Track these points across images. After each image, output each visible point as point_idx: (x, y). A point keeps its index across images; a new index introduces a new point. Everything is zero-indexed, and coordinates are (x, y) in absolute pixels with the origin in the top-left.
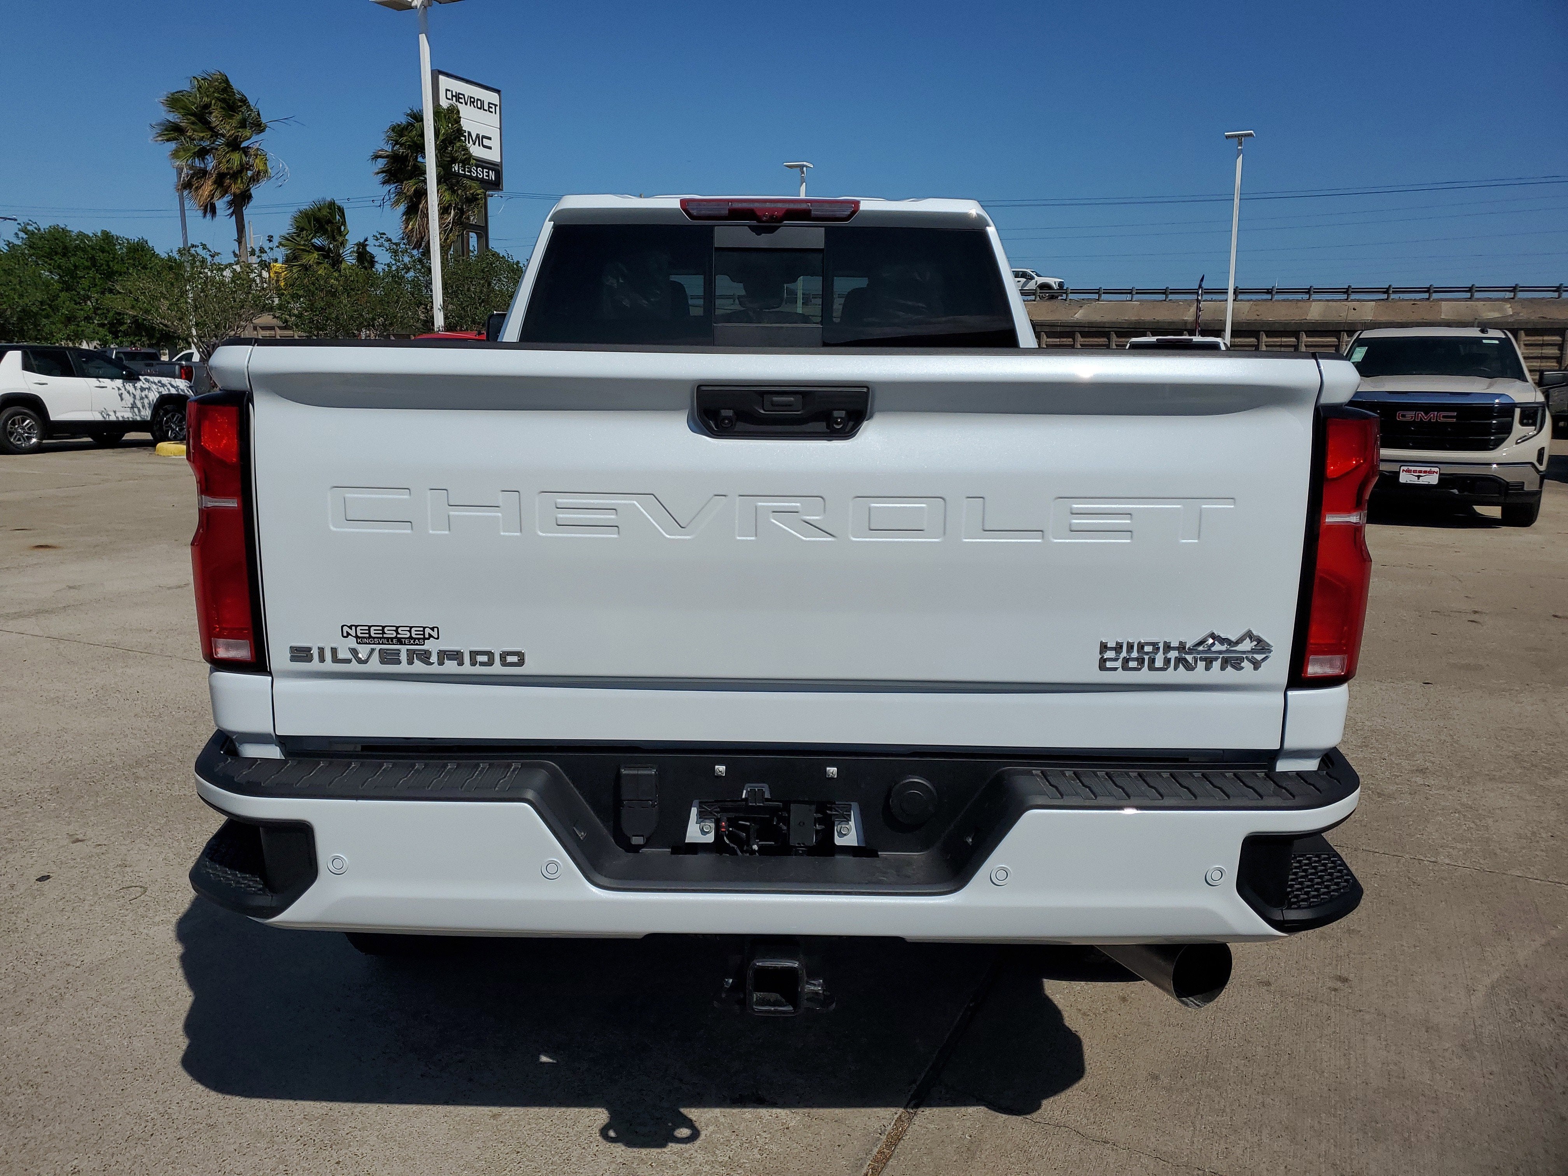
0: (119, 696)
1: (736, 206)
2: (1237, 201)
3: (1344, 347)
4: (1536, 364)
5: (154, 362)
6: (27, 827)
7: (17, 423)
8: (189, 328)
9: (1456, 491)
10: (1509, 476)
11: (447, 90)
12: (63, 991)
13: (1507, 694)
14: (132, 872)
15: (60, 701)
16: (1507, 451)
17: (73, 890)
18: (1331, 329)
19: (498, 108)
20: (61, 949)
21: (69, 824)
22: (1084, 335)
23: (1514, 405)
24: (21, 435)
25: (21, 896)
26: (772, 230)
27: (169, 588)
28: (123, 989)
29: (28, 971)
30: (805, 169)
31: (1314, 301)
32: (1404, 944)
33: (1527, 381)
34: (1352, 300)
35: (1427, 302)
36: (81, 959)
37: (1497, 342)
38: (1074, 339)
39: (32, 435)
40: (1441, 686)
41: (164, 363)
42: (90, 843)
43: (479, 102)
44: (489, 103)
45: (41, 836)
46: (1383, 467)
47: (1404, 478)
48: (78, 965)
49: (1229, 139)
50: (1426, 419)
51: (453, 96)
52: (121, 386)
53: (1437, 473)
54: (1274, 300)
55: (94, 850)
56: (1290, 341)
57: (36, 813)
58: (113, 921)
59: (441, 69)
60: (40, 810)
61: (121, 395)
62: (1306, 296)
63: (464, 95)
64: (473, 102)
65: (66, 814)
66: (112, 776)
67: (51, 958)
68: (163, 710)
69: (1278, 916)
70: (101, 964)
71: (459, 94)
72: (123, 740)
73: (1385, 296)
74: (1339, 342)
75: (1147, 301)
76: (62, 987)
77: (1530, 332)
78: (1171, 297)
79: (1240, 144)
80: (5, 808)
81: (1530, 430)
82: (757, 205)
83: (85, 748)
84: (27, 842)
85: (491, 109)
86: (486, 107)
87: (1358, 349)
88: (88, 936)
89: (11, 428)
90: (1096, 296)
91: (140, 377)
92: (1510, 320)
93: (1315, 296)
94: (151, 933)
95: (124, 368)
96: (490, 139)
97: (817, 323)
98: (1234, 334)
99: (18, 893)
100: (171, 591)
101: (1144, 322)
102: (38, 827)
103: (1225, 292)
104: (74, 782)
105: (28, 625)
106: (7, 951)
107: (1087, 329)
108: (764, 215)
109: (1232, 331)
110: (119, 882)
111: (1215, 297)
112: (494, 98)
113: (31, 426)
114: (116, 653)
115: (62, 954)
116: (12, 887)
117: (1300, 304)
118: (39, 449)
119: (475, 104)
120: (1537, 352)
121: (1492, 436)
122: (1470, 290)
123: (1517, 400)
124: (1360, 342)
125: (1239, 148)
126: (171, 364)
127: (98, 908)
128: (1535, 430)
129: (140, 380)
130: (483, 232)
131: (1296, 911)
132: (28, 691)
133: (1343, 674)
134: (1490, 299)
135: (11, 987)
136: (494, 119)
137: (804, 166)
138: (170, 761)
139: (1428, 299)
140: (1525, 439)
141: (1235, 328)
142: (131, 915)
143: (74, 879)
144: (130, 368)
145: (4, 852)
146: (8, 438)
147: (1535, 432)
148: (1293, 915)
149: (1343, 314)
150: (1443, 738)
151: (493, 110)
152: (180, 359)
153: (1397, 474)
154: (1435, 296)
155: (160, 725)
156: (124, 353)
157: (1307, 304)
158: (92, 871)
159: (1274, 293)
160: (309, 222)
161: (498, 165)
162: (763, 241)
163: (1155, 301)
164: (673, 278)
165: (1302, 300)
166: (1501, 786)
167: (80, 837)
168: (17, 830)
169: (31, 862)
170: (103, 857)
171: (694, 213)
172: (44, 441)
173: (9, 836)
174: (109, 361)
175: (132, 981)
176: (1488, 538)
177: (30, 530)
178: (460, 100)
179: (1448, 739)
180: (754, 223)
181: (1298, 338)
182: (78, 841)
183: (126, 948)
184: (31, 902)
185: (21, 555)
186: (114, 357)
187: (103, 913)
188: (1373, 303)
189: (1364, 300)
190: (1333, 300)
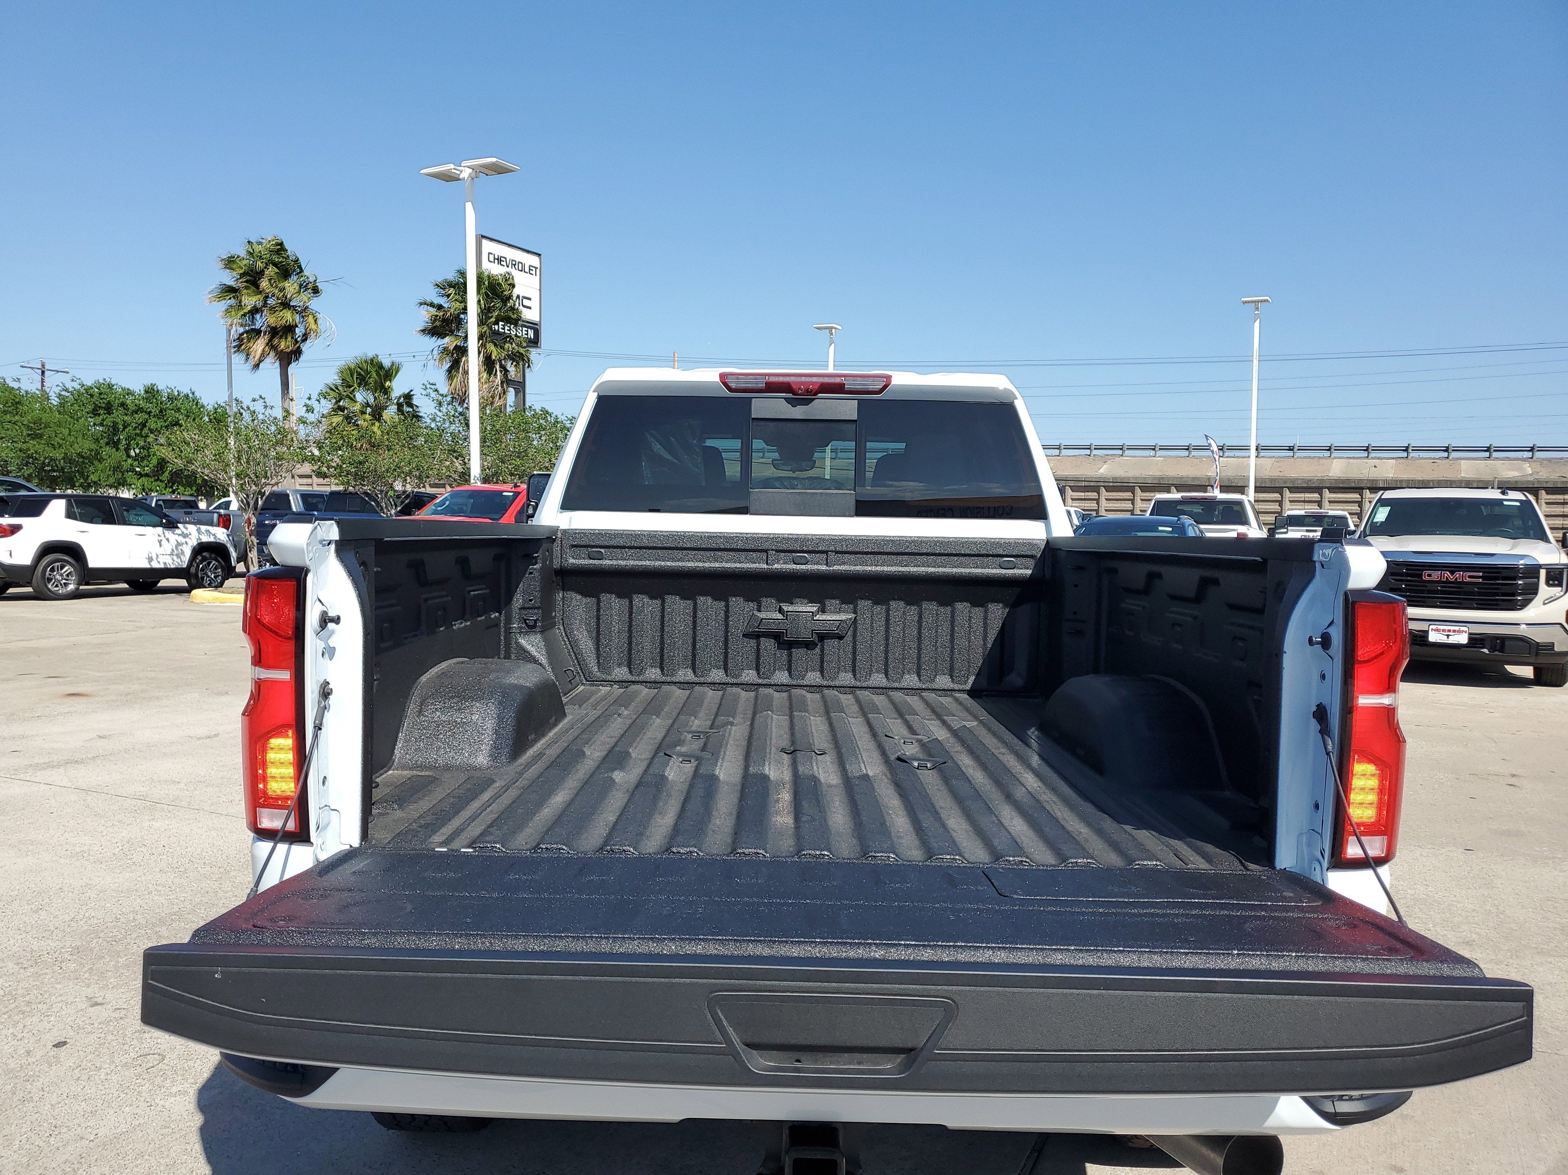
0: (145, 851)
1: (772, 379)
2: (1256, 363)
3: (1367, 504)
4: (1558, 522)
5: (193, 510)
6: (46, 989)
7: (56, 569)
8: (230, 478)
9: (1486, 651)
10: (1539, 636)
11: (489, 253)
12: (76, 1166)
13: (1550, 862)
14: (151, 1038)
15: (86, 855)
16: (1534, 612)
17: (89, 1057)
18: (1353, 485)
19: (538, 271)
20: (76, 1121)
21: (88, 986)
22: (1108, 489)
23: (1540, 566)
24: (59, 581)
25: (37, 1063)
26: (807, 402)
27: (199, 739)
28: (137, 1166)
29: (41, 1144)
30: (833, 331)
31: (1335, 458)
32: (1459, 1130)
33: (1550, 543)
34: (1372, 458)
35: (1447, 461)
36: (95, 1132)
37: (1518, 504)
38: (1099, 493)
39: (70, 582)
40: (1483, 853)
41: (202, 512)
42: (109, 1006)
43: (520, 265)
44: (530, 266)
45: (59, 999)
46: (1413, 626)
47: (1433, 637)
48: (92, 1138)
49: (1246, 305)
50: (1451, 578)
51: (495, 259)
52: (161, 533)
53: (1466, 632)
54: (1295, 457)
55: (113, 1015)
56: (1313, 497)
57: (56, 974)
58: (128, 1091)
59: (484, 234)
60: (60, 971)
61: (160, 542)
62: (1327, 454)
63: (505, 258)
64: (515, 265)
65: (86, 976)
66: (134, 936)
67: (65, 1130)
68: (188, 865)
69: (1329, 1108)
70: (115, 1137)
71: (501, 257)
72: (147, 896)
73: (1405, 454)
74: (1362, 498)
75: (1170, 457)
76: (76, 1162)
77: (1550, 491)
78: (1194, 453)
79: (1257, 309)
80: (25, 968)
81: (1556, 591)
82: (792, 379)
83: (108, 905)
84: (45, 1005)
85: (531, 272)
86: (527, 270)
87: (1381, 509)
88: (103, 1108)
89: (50, 575)
90: (1120, 452)
91: (179, 525)
92: (1531, 479)
93: (1335, 454)
94: (167, 1104)
95: (165, 516)
96: (529, 299)
97: (851, 490)
98: (1258, 489)
99: (34, 1060)
100: (200, 742)
101: (1169, 478)
102: (56, 989)
103: (1247, 448)
104: (95, 941)
105: (57, 776)
106: (21, 1122)
107: (1111, 484)
108: (800, 389)
109: (1256, 487)
110: (137, 1049)
111: (1238, 453)
112: (534, 261)
113: (70, 573)
114: (144, 805)
115: (76, 1126)
116: (28, 1053)
117: (1322, 461)
118: (76, 595)
119: (516, 266)
120: (1558, 510)
121: (1519, 596)
122: (1488, 449)
123: (1542, 561)
124: (1382, 502)
125: (1256, 312)
126: (208, 512)
127: (114, 1078)
128: (1562, 591)
129: (178, 527)
130: (520, 387)
131: (1348, 1102)
132: (53, 845)
133: (1383, 855)
134: (1508, 459)
135: (25, 1160)
136: (534, 280)
137: (832, 328)
138: (194, 919)
139: (1448, 458)
140: (1551, 600)
141: (1258, 485)
142: (147, 1085)
143: (91, 1045)
144: (168, 516)
145: (22, 1016)
146: (45, 582)
147: (1562, 593)
148: (1344, 1107)
149: (1365, 471)
150: (1488, 908)
151: (533, 272)
152: (219, 507)
153: (1427, 632)
154: (1454, 455)
155: (185, 881)
156: (163, 501)
157: (1329, 461)
158: (110, 1037)
159: (1295, 450)
160: (352, 376)
161: (537, 324)
162: (798, 412)
163: (1178, 457)
164: (709, 443)
165: (1324, 458)
166: (1549, 960)
167: (99, 1000)
168: (36, 992)
169: (49, 1026)
170: (122, 1022)
171: (733, 385)
172: (81, 587)
173: (27, 998)
174: (148, 508)
175: (147, 1157)
176: (1521, 698)
177: (63, 677)
178: (502, 263)
179: (1493, 910)
180: (790, 395)
181: (1321, 495)
182: (97, 1004)
183: (141, 1121)
184: (47, 1070)
185: (53, 703)
186: (153, 505)
187: (119, 1082)
188: (1393, 461)
189: (1384, 458)
190: (1353, 458)
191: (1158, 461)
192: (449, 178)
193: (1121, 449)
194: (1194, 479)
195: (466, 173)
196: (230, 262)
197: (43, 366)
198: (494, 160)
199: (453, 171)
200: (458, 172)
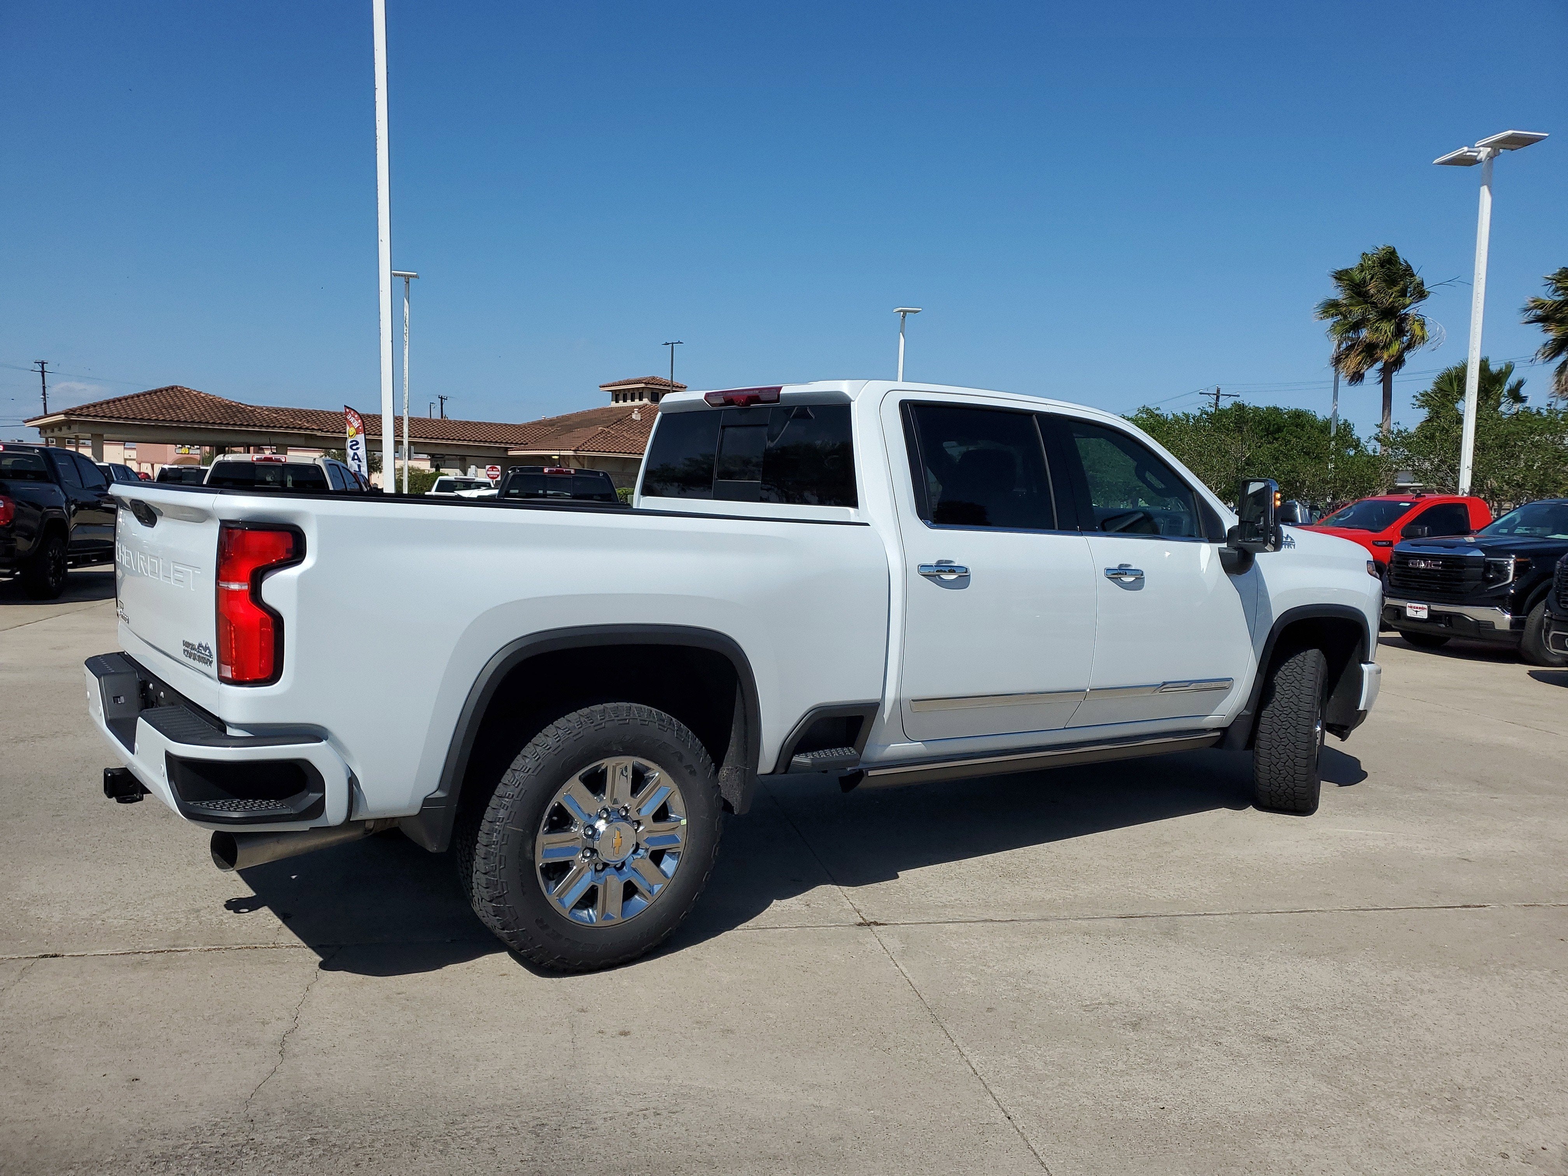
192: (1469, 162)
195: (1483, 153)
196: (1340, 276)
197: (1218, 391)
198: (1510, 132)
199: (1468, 154)
200: (1476, 154)
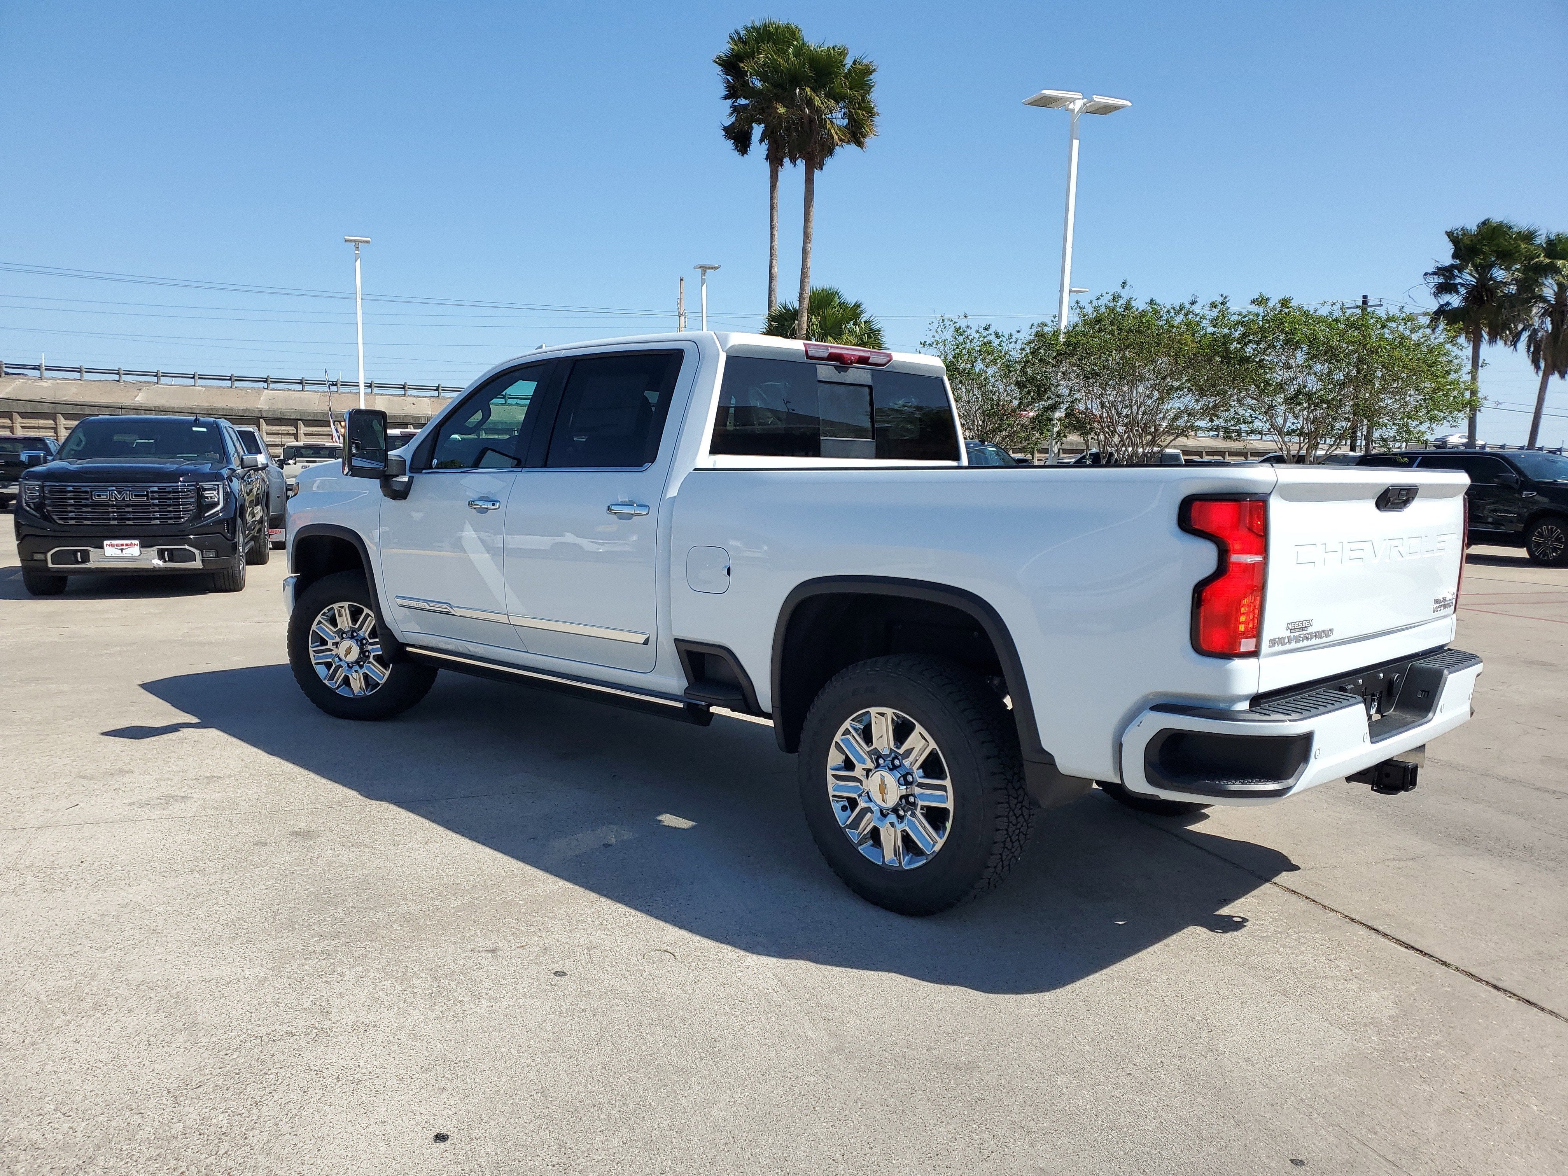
2: (359, 301)
31: (376, 394)
49: (347, 243)
73: (436, 394)
75: (211, 387)
78: (237, 384)
125: (357, 252)
159: (339, 385)
163: (221, 387)
189: (419, 397)
190: (392, 395)
191: (199, 391)
193: (156, 376)
194: (245, 411)
